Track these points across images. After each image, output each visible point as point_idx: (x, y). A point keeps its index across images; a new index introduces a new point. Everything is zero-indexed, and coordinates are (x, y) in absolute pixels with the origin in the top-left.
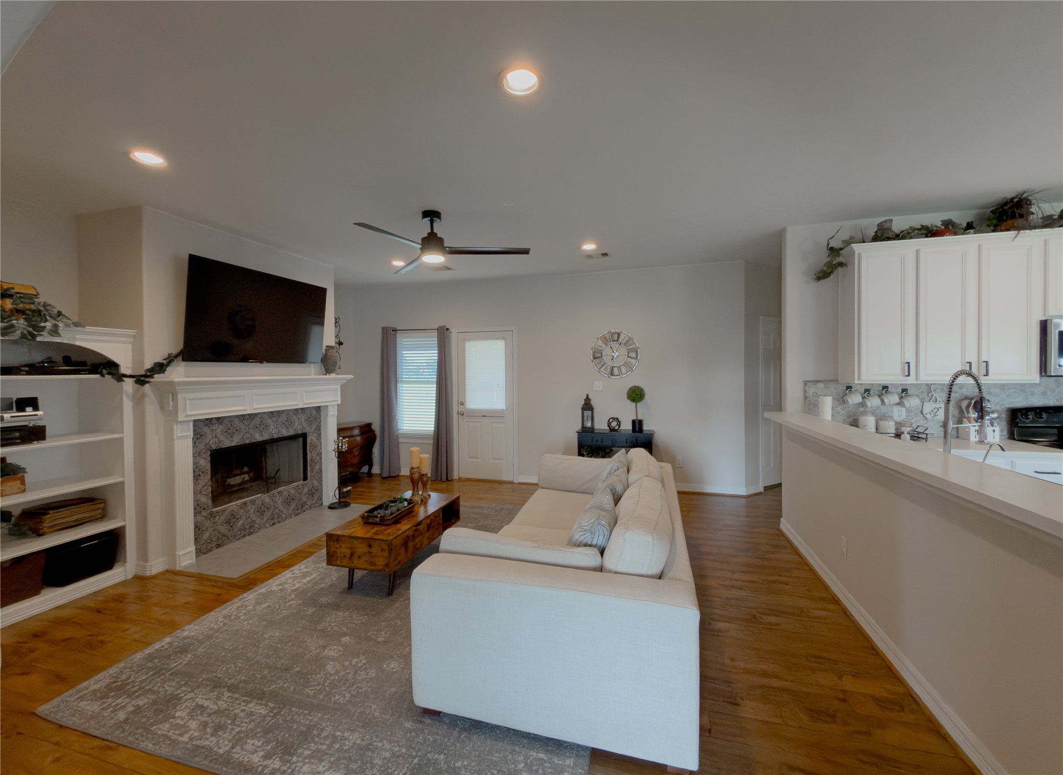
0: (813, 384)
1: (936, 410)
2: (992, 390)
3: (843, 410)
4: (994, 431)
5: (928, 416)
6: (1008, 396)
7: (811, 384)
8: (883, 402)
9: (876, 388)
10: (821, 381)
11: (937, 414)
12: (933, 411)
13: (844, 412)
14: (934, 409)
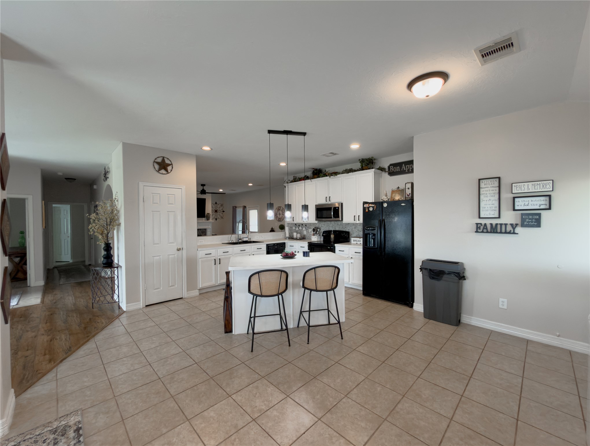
8: (299, 229)
12: (311, 232)
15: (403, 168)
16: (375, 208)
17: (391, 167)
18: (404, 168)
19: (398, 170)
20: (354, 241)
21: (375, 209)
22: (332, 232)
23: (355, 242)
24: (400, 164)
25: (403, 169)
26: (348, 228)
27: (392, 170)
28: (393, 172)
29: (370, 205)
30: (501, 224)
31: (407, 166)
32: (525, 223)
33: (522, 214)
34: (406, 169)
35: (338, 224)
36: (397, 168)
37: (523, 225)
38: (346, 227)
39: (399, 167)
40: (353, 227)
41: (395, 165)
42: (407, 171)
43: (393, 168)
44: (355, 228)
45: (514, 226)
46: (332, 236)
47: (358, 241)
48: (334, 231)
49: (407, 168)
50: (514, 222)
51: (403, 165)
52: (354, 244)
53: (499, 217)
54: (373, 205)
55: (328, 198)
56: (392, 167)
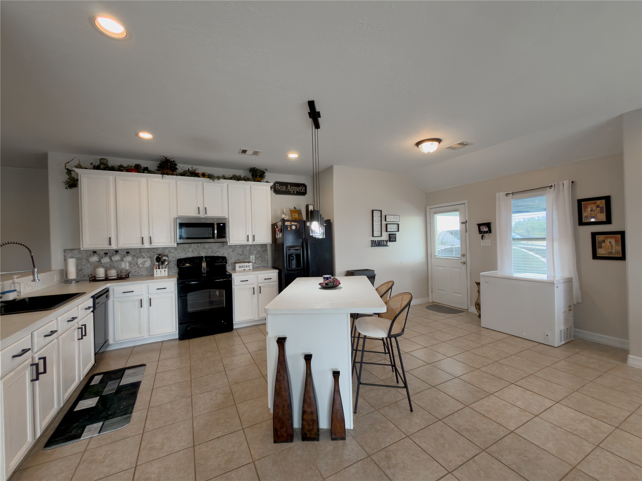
0: (70, 251)
1: (144, 262)
2: (171, 251)
3: (91, 266)
4: (165, 271)
5: (140, 266)
6: (178, 253)
7: (69, 251)
8: (111, 260)
9: (111, 252)
10: (75, 249)
11: (145, 264)
12: (142, 263)
13: (91, 267)
14: (144, 261)
15: (288, 188)
16: (298, 226)
17: (276, 184)
18: (290, 188)
19: (284, 189)
20: (240, 267)
21: (298, 228)
22: (204, 260)
23: (242, 269)
24: (286, 184)
25: (289, 190)
26: (222, 253)
27: (278, 188)
28: (279, 190)
29: (293, 223)
30: (382, 241)
31: (292, 187)
32: (391, 240)
33: (389, 234)
34: (291, 190)
35: (204, 248)
36: (283, 187)
37: (389, 241)
38: (218, 251)
39: (285, 187)
40: (231, 250)
41: (282, 184)
42: (292, 192)
43: (279, 187)
44: (233, 251)
45: (387, 241)
46: (204, 265)
47: (247, 266)
48: (206, 257)
49: (293, 190)
50: (386, 240)
51: (289, 185)
52: (240, 272)
53: (381, 236)
54: (295, 224)
55: (202, 210)
56: (278, 185)
